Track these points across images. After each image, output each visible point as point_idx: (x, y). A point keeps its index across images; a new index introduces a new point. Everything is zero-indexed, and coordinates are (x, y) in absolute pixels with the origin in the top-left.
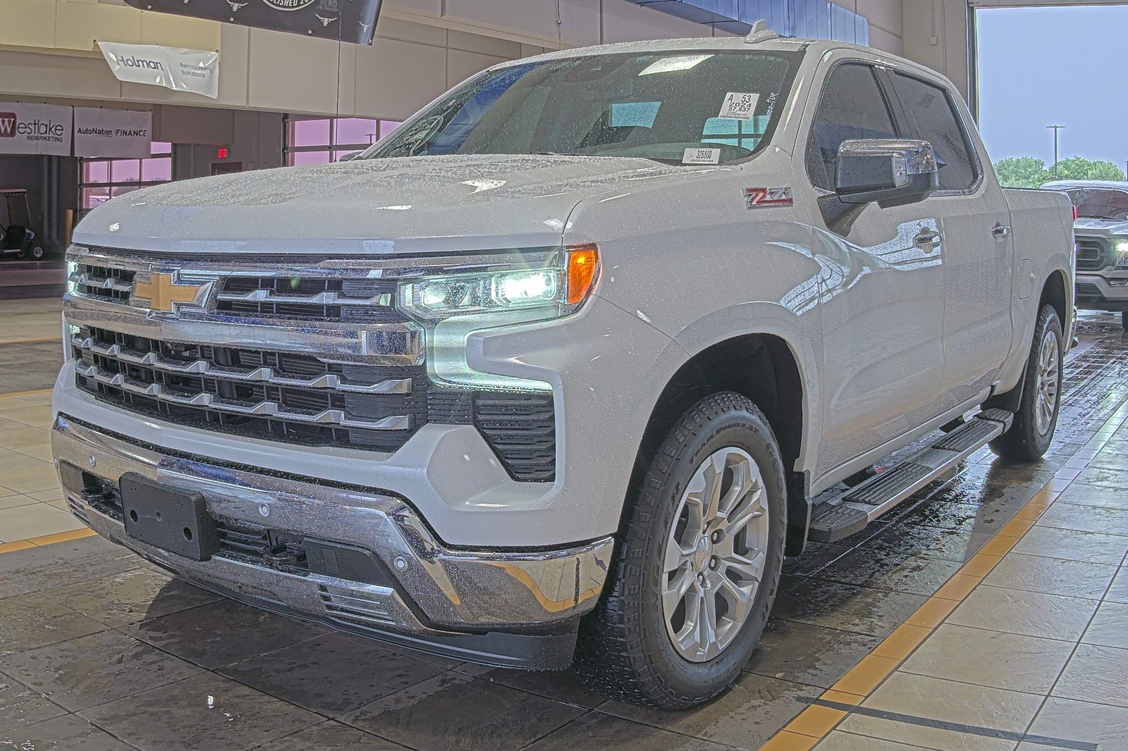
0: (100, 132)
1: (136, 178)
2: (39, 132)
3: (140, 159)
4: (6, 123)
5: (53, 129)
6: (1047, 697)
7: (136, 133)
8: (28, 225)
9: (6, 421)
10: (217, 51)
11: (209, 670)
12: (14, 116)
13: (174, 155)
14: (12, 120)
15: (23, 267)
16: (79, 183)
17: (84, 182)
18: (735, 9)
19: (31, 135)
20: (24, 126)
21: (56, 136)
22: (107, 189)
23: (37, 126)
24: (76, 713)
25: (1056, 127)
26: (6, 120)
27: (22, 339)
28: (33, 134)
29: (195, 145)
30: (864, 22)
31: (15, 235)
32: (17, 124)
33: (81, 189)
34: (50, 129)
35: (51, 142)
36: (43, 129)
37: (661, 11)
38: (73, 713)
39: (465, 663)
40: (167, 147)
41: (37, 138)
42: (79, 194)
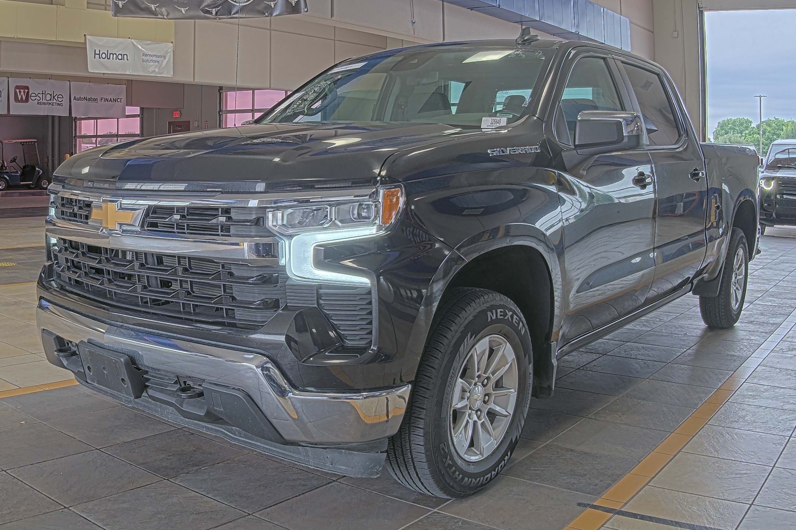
0: (90, 99)
1: (114, 132)
2: (46, 99)
3: (118, 119)
4: (22, 93)
5: (56, 97)
6: (751, 505)
7: (115, 100)
8: (38, 164)
9: (22, 302)
10: (172, 42)
11: (165, 479)
12: (27, 88)
13: (142, 116)
14: (26, 91)
15: (33, 194)
16: (74, 135)
17: (78, 135)
18: (537, 12)
19: (39, 101)
20: (35, 95)
21: (58, 102)
22: (94, 140)
23: (44, 95)
24: (70, 508)
25: (760, 97)
26: (22, 91)
27: (33, 245)
28: (41, 101)
29: (156, 108)
30: (627, 21)
31: (28, 172)
32: (30, 94)
33: (75, 139)
34: (54, 97)
35: (55, 106)
36: (48, 97)
37: (485, 14)
38: (68, 508)
39: (345, 476)
40: (137, 110)
41: (44, 104)
42: (74, 143)
